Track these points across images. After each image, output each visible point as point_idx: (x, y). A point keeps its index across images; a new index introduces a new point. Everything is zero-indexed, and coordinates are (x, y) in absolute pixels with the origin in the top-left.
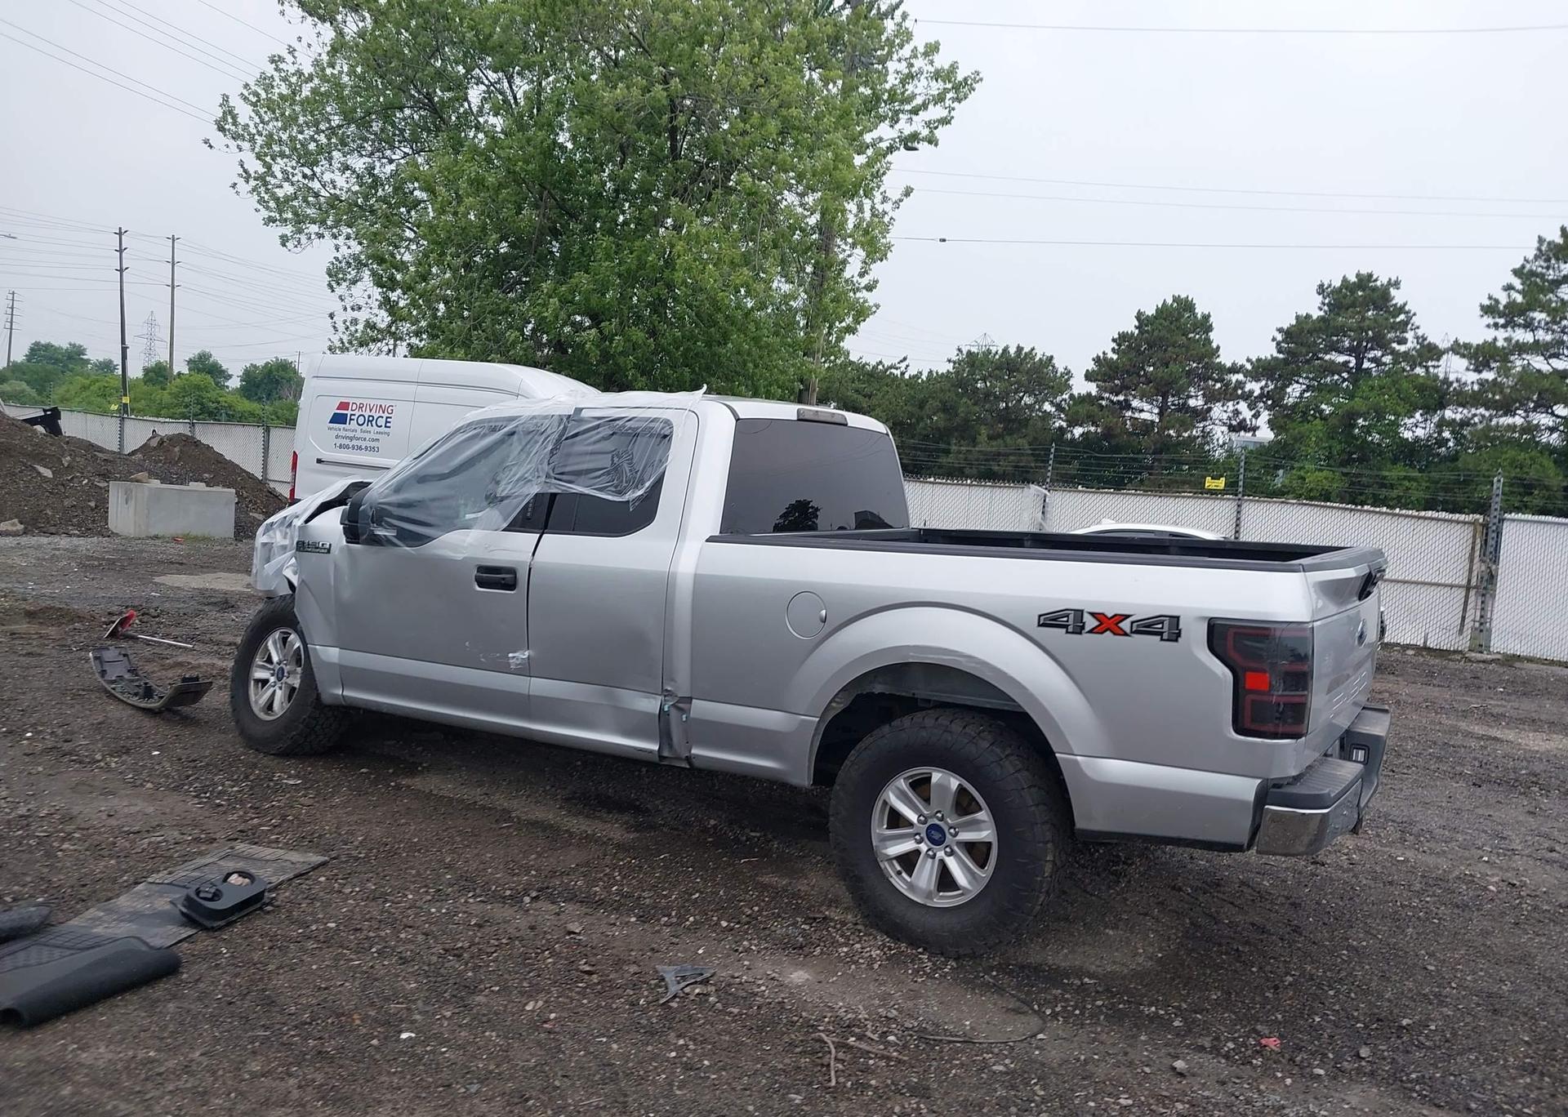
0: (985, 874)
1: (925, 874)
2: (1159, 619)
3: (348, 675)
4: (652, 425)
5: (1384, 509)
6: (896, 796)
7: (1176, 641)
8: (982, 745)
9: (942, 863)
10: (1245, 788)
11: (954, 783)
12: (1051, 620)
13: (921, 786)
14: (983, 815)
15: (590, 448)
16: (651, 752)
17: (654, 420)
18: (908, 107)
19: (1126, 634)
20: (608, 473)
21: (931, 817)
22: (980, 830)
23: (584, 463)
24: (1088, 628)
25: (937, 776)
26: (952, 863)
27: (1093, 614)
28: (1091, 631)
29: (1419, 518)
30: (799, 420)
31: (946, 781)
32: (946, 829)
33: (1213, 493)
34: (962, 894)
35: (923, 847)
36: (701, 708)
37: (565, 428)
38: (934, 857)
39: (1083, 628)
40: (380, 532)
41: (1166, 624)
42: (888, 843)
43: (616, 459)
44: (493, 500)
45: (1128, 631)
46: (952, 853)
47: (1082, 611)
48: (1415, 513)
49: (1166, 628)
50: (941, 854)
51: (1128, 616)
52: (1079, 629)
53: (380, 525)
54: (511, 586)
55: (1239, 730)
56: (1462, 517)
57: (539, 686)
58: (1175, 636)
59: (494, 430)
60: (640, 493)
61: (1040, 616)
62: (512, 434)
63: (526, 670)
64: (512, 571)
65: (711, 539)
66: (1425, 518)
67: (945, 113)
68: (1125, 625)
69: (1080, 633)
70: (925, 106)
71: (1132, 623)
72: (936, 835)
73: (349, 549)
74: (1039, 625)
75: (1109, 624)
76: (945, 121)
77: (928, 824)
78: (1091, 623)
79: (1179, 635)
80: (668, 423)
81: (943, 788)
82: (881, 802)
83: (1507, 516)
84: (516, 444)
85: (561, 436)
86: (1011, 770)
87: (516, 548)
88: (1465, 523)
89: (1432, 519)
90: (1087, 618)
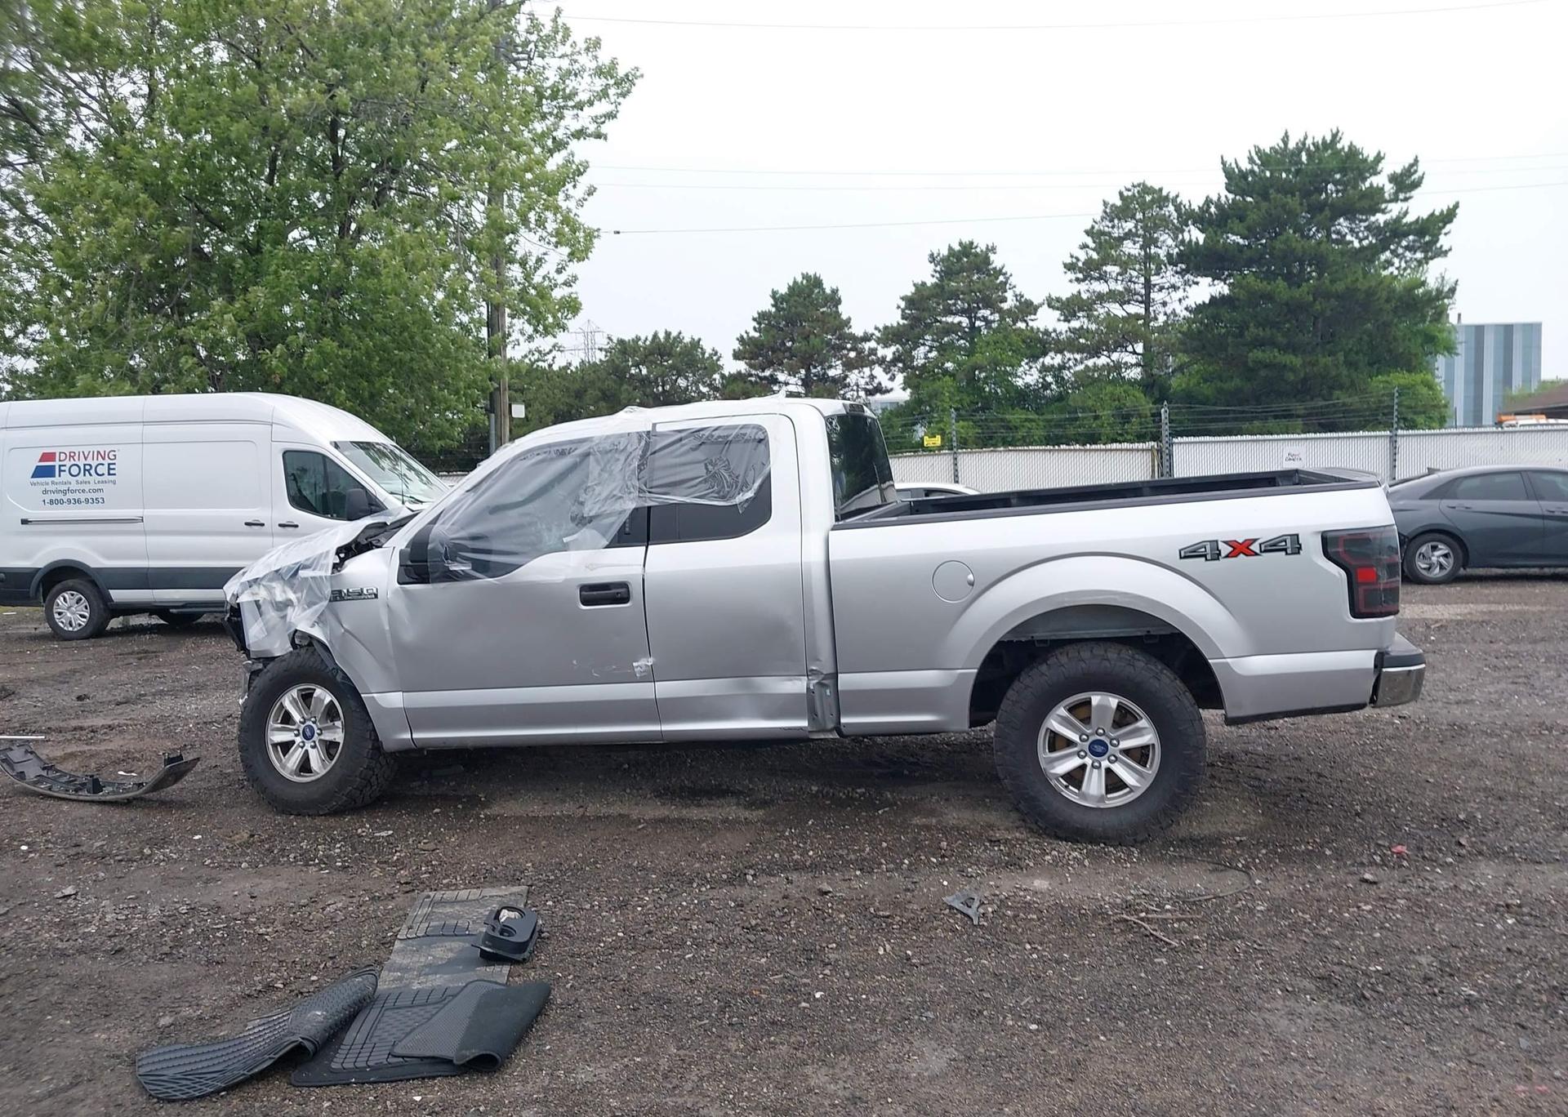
0: (1151, 770)
1: (1094, 784)
2: (1281, 539)
3: (414, 718)
4: (743, 431)
5: (1078, 446)
6: (1057, 721)
7: (1298, 553)
8: (1142, 668)
9: (1109, 771)
10: (1365, 659)
11: (1113, 701)
12: (1191, 553)
13: (1081, 710)
14: (1144, 723)
15: (678, 460)
16: (801, 728)
17: (744, 427)
19: (1256, 554)
20: (705, 481)
21: (1093, 735)
22: (1143, 735)
23: (675, 474)
24: (1223, 554)
25: (1096, 699)
26: (1118, 769)
27: (1225, 542)
28: (1227, 556)
29: (1106, 450)
31: (1105, 702)
32: (1108, 741)
33: (930, 451)
34: (1131, 791)
35: (1088, 761)
36: (846, 680)
37: (647, 444)
38: (1099, 767)
39: (1220, 554)
40: (456, 567)
41: (1288, 541)
42: (1055, 764)
43: (710, 467)
44: (582, 521)
45: (1258, 551)
46: (1117, 761)
47: (1218, 541)
48: (1103, 447)
49: (1289, 545)
50: (1105, 764)
51: (1255, 540)
52: (1217, 556)
53: (454, 560)
54: (625, 600)
55: (1356, 614)
56: (1141, 446)
57: (666, 689)
58: (1297, 549)
59: (562, 454)
60: (750, 494)
61: (1180, 550)
62: (587, 455)
63: (651, 676)
64: (624, 585)
65: (836, 528)
66: (1111, 450)
67: (610, 108)
68: (1255, 547)
69: (1218, 559)
70: (591, 103)
71: (1261, 544)
72: (1098, 749)
73: (406, 592)
74: (1181, 558)
75: (1241, 548)
76: (611, 116)
77: (1090, 741)
79: (1300, 548)
80: (760, 428)
81: (1103, 708)
82: (1044, 729)
83: (1175, 440)
84: (593, 466)
85: (645, 452)
86: (1167, 683)
87: (623, 564)
88: (1143, 450)
89: (1116, 450)
90: (1222, 546)
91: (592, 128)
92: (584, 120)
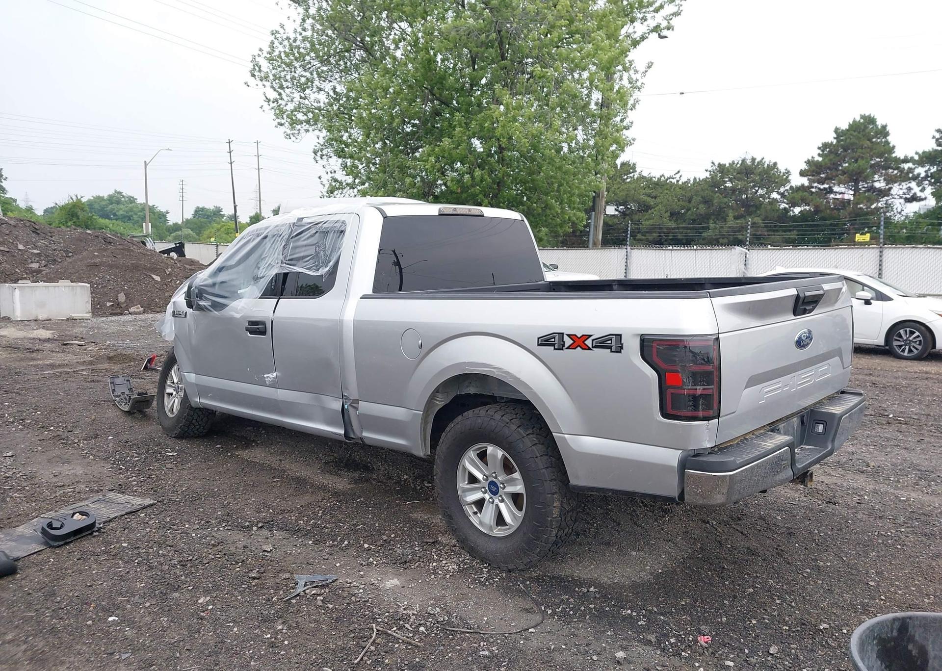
0: (521, 515)
1: (488, 515)
2: (609, 337)
4: (336, 225)
6: (469, 463)
7: (620, 352)
8: (512, 427)
9: (497, 506)
10: (671, 457)
11: (500, 453)
12: (546, 341)
13: (483, 456)
14: (517, 475)
15: (305, 243)
16: (340, 435)
17: (337, 222)
18: (651, 9)
19: (589, 349)
20: (313, 258)
21: (490, 476)
22: (516, 485)
23: (301, 252)
24: (566, 346)
25: (490, 449)
26: (502, 507)
27: (567, 335)
28: (568, 348)
30: (439, 215)
31: (495, 452)
32: (498, 484)
33: (862, 244)
34: (509, 529)
35: (487, 496)
36: (365, 407)
37: (292, 231)
38: (493, 503)
39: (564, 345)
40: (202, 303)
41: (614, 340)
42: (467, 493)
43: (317, 249)
44: (256, 279)
45: (590, 346)
46: (502, 501)
47: (563, 334)
49: (613, 344)
50: (496, 501)
51: (590, 336)
52: (561, 347)
53: (201, 299)
54: (263, 333)
55: (665, 415)
58: (619, 349)
59: (258, 236)
60: (328, 269)
61: (539, 338)
62: (266, 237)
63: (274, 385)
64: (263, 323)
65: (364, 297)
67: (675, 9)
68: (589, 342)
69: (562, 349)
70: (661, 7)
71: (593, 340)
72: (494, 488)
73: (190, 312)
74: (539, 345)
75: (579, 342)
76: (676, 14)
77: (489, 481)
78: (568, 342)
79: (621, 348)
80: (344, 222)
81: (495, 456)
82: (461, 466)
84: (268, 243)
85: (289, 236)
86: (528, 443)
87: (264, 309)
90: (566, 338)
91: (664, 24)
92: (659, 19)
